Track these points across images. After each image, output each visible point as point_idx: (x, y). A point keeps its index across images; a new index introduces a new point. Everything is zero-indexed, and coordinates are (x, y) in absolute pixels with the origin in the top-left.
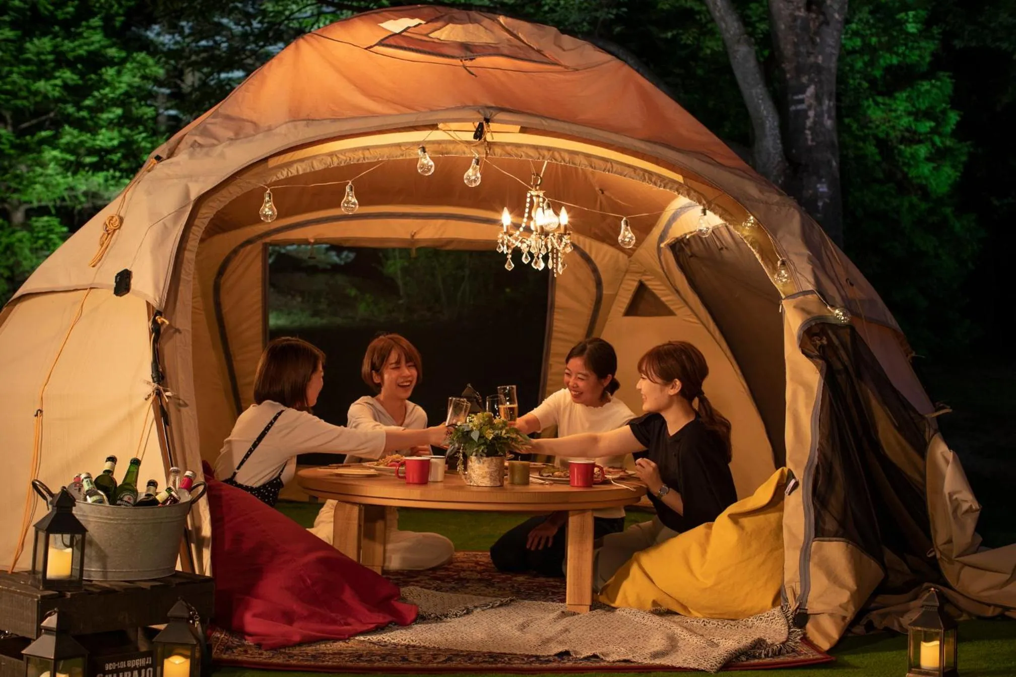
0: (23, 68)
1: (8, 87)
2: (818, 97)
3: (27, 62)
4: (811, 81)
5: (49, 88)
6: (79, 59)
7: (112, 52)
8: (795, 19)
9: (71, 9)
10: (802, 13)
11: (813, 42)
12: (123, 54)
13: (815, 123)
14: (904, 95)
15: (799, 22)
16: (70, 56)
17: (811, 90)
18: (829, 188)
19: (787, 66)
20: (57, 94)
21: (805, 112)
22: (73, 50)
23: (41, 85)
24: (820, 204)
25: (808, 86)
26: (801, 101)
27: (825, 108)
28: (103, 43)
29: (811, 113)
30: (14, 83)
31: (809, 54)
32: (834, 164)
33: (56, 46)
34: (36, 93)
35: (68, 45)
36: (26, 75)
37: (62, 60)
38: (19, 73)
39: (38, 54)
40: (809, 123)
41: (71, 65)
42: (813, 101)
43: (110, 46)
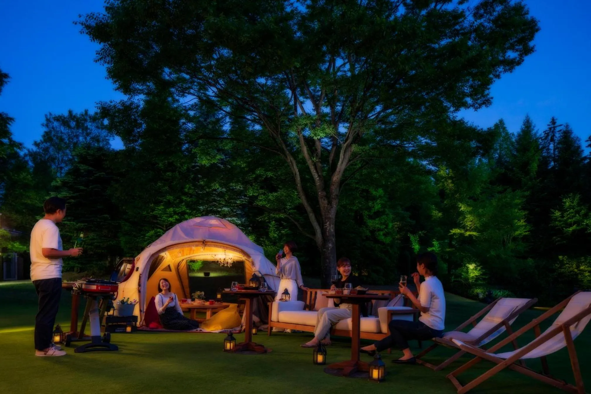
0: (166, 215)
1: (162, 220)
2: (330, 225)
3: (167, 214)
4: (328, 221)
5: (172, 220)
6: (179, 213)
7: (188, 211)
8: (325, 207)
9: (178, 201)
10: (326, 205)
11: (329, 212)
12: (190, 211)
13: (329, 230)
14: (378, 219)
15: (325, 208)
16: (177, 212)
17: (328, 223)
18: (332, 245)
19: (323, 217)
20: (174, 221)
21: (327, 228)
22: (178, 211)
23: (170, 219)
24: (330, 249)
25: (327, 222)
26: (326, 226)
27: (331, 227)
28: (185, 209)
29: (328, 228)
30: (164, 218)
31: (328, 215)
32: (333, 239)
33: (174, 210)
34: (169, 221)
35: (177, 209)
36: (167, 217)
37: (175, 213)
38: (165, 216)
39: (170, 212)
40: (327, 230)
41: (178, 214)
42: (328, 225)
43: (188, 210)
